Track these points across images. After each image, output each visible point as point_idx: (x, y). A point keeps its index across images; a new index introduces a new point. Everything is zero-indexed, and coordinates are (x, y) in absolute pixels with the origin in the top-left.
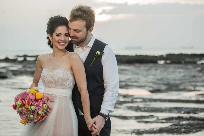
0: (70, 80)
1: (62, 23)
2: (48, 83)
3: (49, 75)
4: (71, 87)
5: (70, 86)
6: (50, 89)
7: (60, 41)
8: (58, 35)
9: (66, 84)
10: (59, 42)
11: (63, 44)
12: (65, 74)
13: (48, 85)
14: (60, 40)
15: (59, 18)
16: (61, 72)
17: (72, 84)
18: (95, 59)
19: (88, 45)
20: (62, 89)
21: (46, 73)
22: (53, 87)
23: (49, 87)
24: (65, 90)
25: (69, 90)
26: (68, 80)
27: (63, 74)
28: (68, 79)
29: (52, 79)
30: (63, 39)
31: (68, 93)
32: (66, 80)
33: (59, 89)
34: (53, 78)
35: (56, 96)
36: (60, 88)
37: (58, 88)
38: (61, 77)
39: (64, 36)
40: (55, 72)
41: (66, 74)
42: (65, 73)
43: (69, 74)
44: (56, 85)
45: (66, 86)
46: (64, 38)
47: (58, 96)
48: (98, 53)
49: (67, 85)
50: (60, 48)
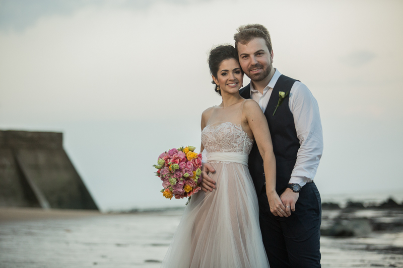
0: (241, 138)
1: (227, 54)
2: (210, 146)
3: (211, 133)
4: (244, 148)
5: (242, 148)
6: (213, 153)
7: (229, 82)
8: (224, 74)
9: (235, 145)
10: (227, 83)
11: (234, 85)
12: (233, 130)
13: (211, 148)
14: (227, 80)
15: (221, 49)
16: (227, 126)
17: (244, 145)
18: (280, 104)
19: (269, 85)
20: (229, 152)
21: (207, 131)
22: (217, 151)
23: (211, 151)
24: (235, 153)
25: (240, 153)
26: (239, 139)
27: (229, 129)
28: (238, 137)
29: (214, 139)
30: (232, 78)
31: (239, 157)
32: (235, 138)
33: (225, 152)
34: (215, 136)
35: (221, 162)
36: (226, 150)
37: (223, 151)
38: (226, 133)
39: (233, 73)
40: (219, 127)
41: (235, 129)
42: (232, 128)
43: (238, 129)
44: (221, 146)
45: (236, 147)
46: (234, 76)
47: (224, 163)
48: (282, 94)
49: (237, 145)
50: (231, 90)
